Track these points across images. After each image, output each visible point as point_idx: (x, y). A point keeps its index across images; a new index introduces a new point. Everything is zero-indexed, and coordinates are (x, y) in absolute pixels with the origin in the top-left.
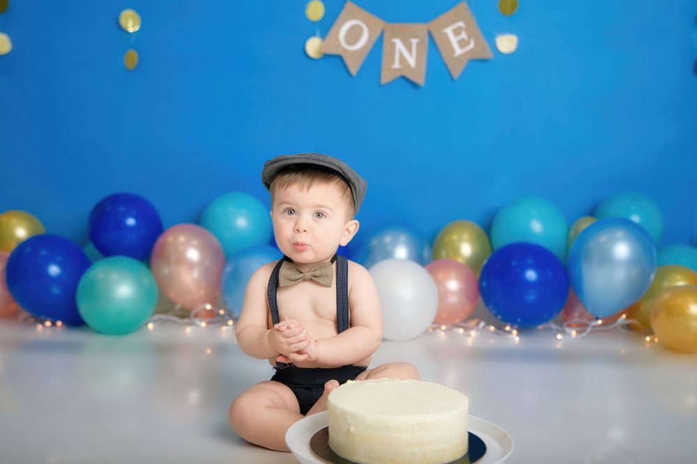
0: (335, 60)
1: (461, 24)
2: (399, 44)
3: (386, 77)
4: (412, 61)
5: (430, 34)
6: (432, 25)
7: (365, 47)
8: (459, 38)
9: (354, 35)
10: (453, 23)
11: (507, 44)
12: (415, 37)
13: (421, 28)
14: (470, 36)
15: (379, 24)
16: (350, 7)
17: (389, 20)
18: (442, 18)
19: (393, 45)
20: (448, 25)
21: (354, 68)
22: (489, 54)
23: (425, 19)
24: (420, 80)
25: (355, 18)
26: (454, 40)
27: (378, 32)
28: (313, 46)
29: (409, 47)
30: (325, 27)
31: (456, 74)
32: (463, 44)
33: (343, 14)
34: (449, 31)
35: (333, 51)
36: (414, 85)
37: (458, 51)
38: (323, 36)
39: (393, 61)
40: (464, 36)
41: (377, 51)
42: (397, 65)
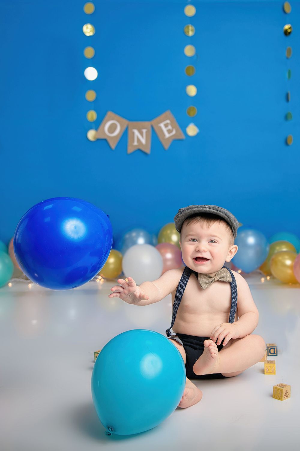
0: (102, 142)
1: (168, 121)
2: (136, 132)
3: (130, 150)
4: (143, 141)
5: (152, 127)
6: (153, 122)
7: (118, 134)
8: (168, 128)
9: (112, 129)
10: (164, 121)
11: (192, 130)
12: (145, 128)
13: (148, 124)
14: (173, 127)
15: (126, 122)
16: (110, 114)
17: (130, 120)
18: (158, 119)
19: (133, 133)
20: (161, 122)
21: (113, 145)
22: (183, 137)
23: (150, 120)
24: (148, 151)
25: (113, 119)
26: (165, 130)
27: (125, 126)
28: (91, 135)
29: (141, 134)
30: (97, 125)
31: (167, 147)
32: (169, 131)
33: (106, 118)
34: (162, 125)
35: (102, 137)
36: (145, 154)
37: (167, 135)
38: (97, 129)
39: (133, 141)
40: (170, 127)
41: (125, 135)
42: (136, 143)
